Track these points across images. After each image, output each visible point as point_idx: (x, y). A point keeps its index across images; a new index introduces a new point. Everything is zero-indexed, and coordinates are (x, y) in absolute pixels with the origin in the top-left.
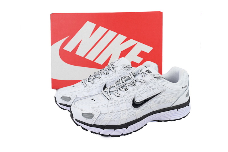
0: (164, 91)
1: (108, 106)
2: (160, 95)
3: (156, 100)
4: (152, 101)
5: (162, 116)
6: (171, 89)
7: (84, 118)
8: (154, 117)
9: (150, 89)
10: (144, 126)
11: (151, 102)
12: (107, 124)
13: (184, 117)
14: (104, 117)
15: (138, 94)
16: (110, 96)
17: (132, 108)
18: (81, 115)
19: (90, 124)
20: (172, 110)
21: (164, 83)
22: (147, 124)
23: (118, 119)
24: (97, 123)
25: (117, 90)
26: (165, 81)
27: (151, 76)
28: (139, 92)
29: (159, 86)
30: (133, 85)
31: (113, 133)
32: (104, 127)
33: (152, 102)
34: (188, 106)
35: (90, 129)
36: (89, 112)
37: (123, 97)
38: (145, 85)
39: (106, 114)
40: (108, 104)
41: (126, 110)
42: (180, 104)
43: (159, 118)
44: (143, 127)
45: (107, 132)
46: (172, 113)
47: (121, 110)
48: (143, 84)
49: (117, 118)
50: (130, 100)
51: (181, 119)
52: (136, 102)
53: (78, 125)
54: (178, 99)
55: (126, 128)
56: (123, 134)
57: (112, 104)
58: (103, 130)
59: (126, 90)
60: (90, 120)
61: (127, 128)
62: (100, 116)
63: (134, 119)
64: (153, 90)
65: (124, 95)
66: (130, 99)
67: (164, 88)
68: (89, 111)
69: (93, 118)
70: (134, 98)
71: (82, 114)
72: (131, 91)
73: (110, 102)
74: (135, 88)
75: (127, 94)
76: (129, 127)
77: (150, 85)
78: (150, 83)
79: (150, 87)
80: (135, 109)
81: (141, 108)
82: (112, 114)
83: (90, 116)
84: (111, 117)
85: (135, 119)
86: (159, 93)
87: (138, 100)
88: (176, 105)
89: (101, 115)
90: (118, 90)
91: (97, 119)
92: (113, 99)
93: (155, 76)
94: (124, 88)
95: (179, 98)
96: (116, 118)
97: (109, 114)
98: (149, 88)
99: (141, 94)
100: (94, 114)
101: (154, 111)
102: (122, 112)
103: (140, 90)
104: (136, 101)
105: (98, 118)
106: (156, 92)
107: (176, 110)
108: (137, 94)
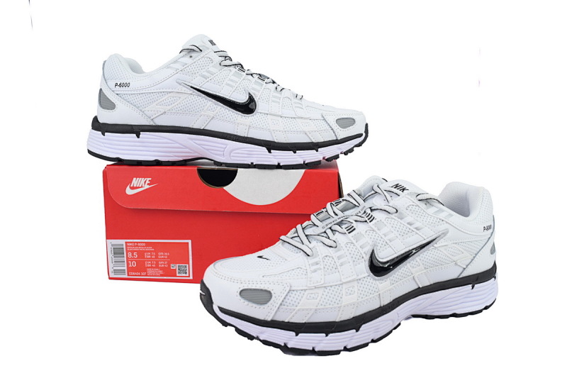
0: (445, 234)
1: (309, 271)
2: (435, 245)
3: (427, 257)
4: (417, 259)
5: (439, 302)
6: (460, 229)
7: (246, 303)
8: (418, 303)
9: (411, 228)
10: (395, 328)
11: (414, 262)
12: (307, 318)
13: (486, 308)
14: (299, 298)
15: (382, 240)
16: (311, 246)
17: (369, 278)
18: (238, 294)
19: (263, 319)
20: (461, 288)
21: (442, 215)
22: (399, 324)
23: (336, 305)
24: (280, 318)
25: (325, 232)
26: (443, 211)
27: (409, 197)
28: (383, 236)
29: (431, 221)
30: (367, 219)
31: (322, 345)
32: (298, 328)
33: (417, 263)
34: (493, 279)
35: (262, 333)
36: (258, 288)
37: (344, 247)
38: (396, 218)
39: (305, 290)
40: (308, 267)
41: (353, 281)
42: (478, 272)
43: (431, 307)
44: (391, 332)
45: (306, 340)
46: (460, 294)
47: (344, 281)
48: (393, 216)
49: (333, 303)
50: (364, 255)
51: (480, 311)
52: (379, 262)
53: (225, 324)
54: (474, 257)
55: (355, 331)
56: (348, 347)
57: (318, 266)
58: (297, 335)
59: (351, 230)
60: (262, 307)
61: (357, 331)
62: (288, 297)
63: (375, 305)
64: (418, 232)
65: (347, 243)
66: (363, 253)
67: (443, 227)
68: (259, 283)
69: (269, 304)
70: (373, 251)
71: (241, 292)
72: (363, 233)
73: (311, 260)
74: (373, 227)
75: (354, 242)
76: (364, 327)
77: (409, 219)
78: (410, 214)
79: (410, 224)
80: (376, 280)
81: (391, 278)
82: (320, 291)
83: (261, 296)
84: (318, 301)
85: (377, 306)
86: (434, 240)
87: (384, 256)
88: (470, 274)
89: (290, 294)
90: (329, 232)
91: (281, 304)
92: (319, 253)
93: (419, 197)
94: (344, 226)
95: (476, 255)
96: (330, 302)
97: (311, 291)
98: (409, 226)
99: (388, 242)
100: (272, 292)
101: (421, 286)
102: (344, 286)
103: (385, 230)
104: (379, 260)
105: (284, 303)
106: (425, 238)
107: (470, 286)
108: (378, 241)
